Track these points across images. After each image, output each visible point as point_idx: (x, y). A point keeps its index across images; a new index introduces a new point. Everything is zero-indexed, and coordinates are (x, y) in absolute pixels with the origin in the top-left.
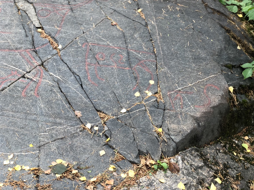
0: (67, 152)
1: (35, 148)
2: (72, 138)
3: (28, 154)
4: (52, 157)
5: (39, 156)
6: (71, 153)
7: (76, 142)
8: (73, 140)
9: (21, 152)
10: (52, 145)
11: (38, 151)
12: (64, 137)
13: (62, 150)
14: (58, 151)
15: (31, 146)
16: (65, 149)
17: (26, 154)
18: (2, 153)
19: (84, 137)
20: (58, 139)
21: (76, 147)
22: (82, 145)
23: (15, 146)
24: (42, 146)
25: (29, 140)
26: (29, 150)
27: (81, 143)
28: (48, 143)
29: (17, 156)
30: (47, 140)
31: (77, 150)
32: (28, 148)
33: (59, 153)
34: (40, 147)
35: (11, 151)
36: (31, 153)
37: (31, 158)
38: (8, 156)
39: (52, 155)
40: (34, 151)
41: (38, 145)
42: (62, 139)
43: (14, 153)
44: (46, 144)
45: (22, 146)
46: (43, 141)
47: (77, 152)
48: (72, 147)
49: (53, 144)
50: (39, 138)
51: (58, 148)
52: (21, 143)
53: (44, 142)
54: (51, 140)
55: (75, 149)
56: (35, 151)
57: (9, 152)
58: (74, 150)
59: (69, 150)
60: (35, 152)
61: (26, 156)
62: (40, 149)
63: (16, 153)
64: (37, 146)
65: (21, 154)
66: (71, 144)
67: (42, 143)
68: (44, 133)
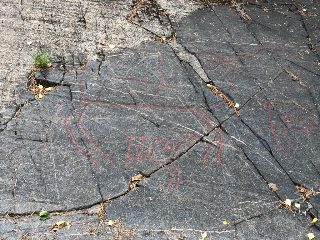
0: (268, 232)
1: (230, 226)
2: (271, 216)
3: (223, 233)
4: (252, 238)
5: (236, 236)
6: (273, 234)
7: (277, 221)
8: (273, 219)
9: (215, 229)
10: (249, 223)
11: (234, 230)
12: (261, 215)
13: (262, 230)
14: (257, 231)
15: (225, 223)
16: (265, 230)
17: (221, 232)
18: (193, 230)
19: (285, 215)
20: (255, 217)
21: (278, 227)
22: (285, 225)
23: (207, 223)
24: (238, 224)
25: (221, 215)
26: (223, 228)
27: (283, 223)
28: (244, 221)
29: (212, 234)
30: (242, 217)
31: (279, 231)
32: (222, 226)
33: (260, 234)
34: (235, 225)
35: (203, 228)
36: (227, 231)
37: (229, 238)
38: (201, 234)
39: (252, 236)
40: (229, 230)
41: (233, 222)
42: (259, 216)
43: (208, 231)
44: (242, 222)
45: (214, 222)
46: (238, 218)
47: (280, 234)
48: (273, 227)
49: (251, 223)
50: (232, 215)
51: (257, 227)
52: (212, 219)
53: (239, 219)
54: (247, 217)
55: (278, 230)
56: (231, 229)
57: (201, 230)
58: (276, 231)
59: (270, 230)
60: (231, 231)
61: (221, 234)
62: (236, 228)
63: (209, 230)
64: (232, 224)
65: (215, 232)
66: (271, 223)
67: (237, 221)
68: (237, 208)
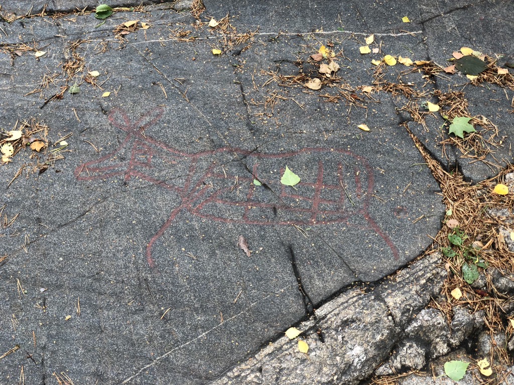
0: (478, 34)
1: (414, 25)
2: (485, 7)
3: (402, 36)
4: (451, 43)
5: (423, 41)
6: (486, 37)
7: (494, 15)
8: (487, 12)
9: (388, 31)
10: (447, 20)
11: (421, 32)
12: (468, 6)
13: (467, 31)
14: (459, 32)
15: (405, 20)
16: (474, 29)
17: (398, 35)
18: (351, 32)
19: (509, 6)
20: (457, 9)
21: (495, 26)
22: (507, 22)
23: (375, 21)
24: (427, 21)
25: (399, 8)
26: (402, 29)
27: (504, 18)
28: (438, 16)
29: (382, 38)
30: (435, 10)
31: (497, 32)
32: (400, 25)
33: (463, 37)
34: (422, 23)
35: (368, 29)
36: (408, 33)
37: (410, 43)
38: (365, 39)
39: (450, 40)
40: (413, 31)
41: (419, 19)
42: (464, 8)
43: (375, 34)
44: (434, 18)
45: (387, 19)
46: (428, 12)
47: (498, 36)
48: (486, 25)
49: (449, 19)
50: (419, 6)
51: (459, 26)
52: (385, 13)
53: (430, 14)
54: (443, 10)
55: (494, 30)
56: (415, 30)
57: (364, 32)
58: (492, 32)
59: (481, 30)
60: (415, 32)
61: (399, 38)
62: (424, 27)
63: (378, 33)
64: (417, 21)
65: (388, 35)
66: (484, 19)
67: (427, 16)
